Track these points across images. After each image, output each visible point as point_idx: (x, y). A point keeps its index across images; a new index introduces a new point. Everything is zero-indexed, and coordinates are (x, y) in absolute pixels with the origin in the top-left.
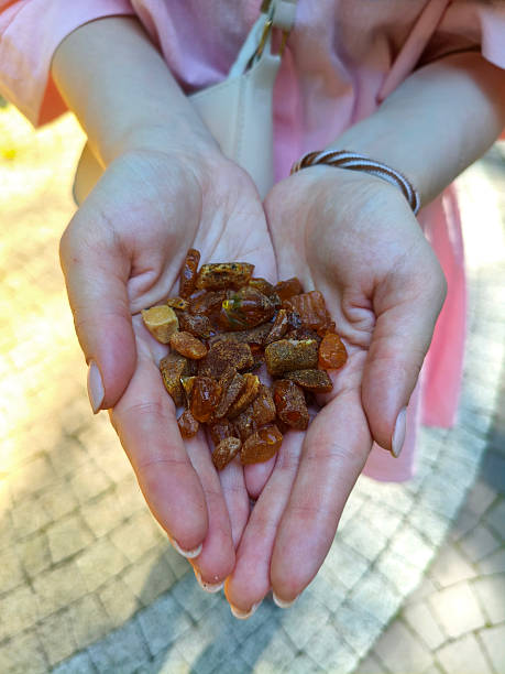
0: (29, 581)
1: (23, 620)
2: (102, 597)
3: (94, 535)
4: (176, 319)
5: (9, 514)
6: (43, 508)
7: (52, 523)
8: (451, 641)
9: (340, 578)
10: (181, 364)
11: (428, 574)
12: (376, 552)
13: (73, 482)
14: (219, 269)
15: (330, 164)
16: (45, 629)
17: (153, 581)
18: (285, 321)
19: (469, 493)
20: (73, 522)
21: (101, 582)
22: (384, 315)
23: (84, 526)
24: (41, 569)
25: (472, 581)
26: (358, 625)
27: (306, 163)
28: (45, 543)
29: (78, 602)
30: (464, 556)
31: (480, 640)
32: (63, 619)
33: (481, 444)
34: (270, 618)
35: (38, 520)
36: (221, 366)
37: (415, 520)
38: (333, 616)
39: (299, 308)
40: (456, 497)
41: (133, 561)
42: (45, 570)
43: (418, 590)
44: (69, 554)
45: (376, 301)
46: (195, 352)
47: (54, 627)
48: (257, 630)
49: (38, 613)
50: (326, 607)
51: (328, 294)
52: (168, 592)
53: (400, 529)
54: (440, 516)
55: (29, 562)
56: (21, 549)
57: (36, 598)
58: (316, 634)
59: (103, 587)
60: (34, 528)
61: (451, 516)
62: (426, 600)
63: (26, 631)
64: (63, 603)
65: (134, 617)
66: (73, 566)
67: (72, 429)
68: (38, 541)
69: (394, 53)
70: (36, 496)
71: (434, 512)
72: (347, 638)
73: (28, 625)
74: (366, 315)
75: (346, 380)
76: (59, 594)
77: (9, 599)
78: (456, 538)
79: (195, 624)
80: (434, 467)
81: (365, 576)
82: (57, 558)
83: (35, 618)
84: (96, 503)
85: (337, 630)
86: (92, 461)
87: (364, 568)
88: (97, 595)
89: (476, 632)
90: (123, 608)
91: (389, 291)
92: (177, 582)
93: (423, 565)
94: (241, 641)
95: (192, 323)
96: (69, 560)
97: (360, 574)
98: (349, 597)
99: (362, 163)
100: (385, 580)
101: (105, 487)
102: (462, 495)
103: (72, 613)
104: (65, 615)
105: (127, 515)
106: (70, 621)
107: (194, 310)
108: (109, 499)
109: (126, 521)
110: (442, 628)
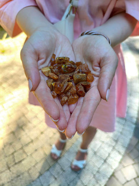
0: (9, 168)
1: (7, 179)
2: (29, 172)
3: (27, 155)
4: (50, 70)
5: (3, 149)
6: (13, 147)
7: (15, 152)
8: (128, 181)
9: (96, 165)
10: (52, 80)
11: (120, 163)
12: (106, 157)
13: (21, 140)
14: (61, 58)
15: (88, 34)
16: (14, 182)
17: (43, 167)
18: (78, 70)
19: (131, 140)
20: (21, 151)
21: (29, 168)
22: (103, 67)
23: (24, 152)
24: (12, 165)
25: (133, 164)
26: (101, 178)
27: (82, 35)
28: (14, 157)
29: (23, 174)
30: (130, 157)
31: (136, 181)
32: (19, 179)
33: (134, 126)
34: (77, 177)
35: (11, 151)
36: (62, 81)
37: (116, 148)
38: (94, 176)
39: (81, 68)
40: (127, 141)
41: (38, 161)
42: (13, 165)
43: (118, 167)
44: (20, 160)
45: (101, 64)
46: (55, 77)
47: (16, 181)
48: (73, 180)
49: (12, 177)
50: (92, 173)
51: (89, 64)
52: (48, 170)
53: (112, 150)
54: (123, 146)
55: (9, 163)
56: (7, 159)
57: (11, 173)
58: (90, 181)
59: (30, 169)
60: (10, 153)
61: (126, 146)
62: (120, 170)
63: (8, 182)
64: (19, 174)
65: (39, 177)
66: (21, 163)
67: (20, 125)
68: (11, 157)
69: (104, 13)
70: (11, 144)
71: (122, 145)
72: (99, 182)
73: (9, 180)
74: (98, 68)
75: (94, 84)
76: (17, 171)
77: (3, 173)
78: (128, 152)
79: (56, 179)
80: (121, 133)
81: (103, 164)
82: (17, 161)
83: (11, 179)
84: (27, 146)
85: (95, 179)
86: (26, 134)
87: (103, 162)
88: (28, 172)
89: (135, 179)
90: (35, 175)
91: (104, 61)
92: (50, 167)
93: (119, 160)
94: (69, 183)
95: (54, 70)
96: (20, 162)
97: (102, 164)
98: (99, 170)
99: (96, 33)
100: (109, 165)
101: (30, 141)
102: (129, 140)
103: (21, 177)
104: (19, 177)
105: (36, 149)
106: (21, 179)
107: (55, 68)
108: (31, 144)
109: (36, 150)
110: (125, 178)
